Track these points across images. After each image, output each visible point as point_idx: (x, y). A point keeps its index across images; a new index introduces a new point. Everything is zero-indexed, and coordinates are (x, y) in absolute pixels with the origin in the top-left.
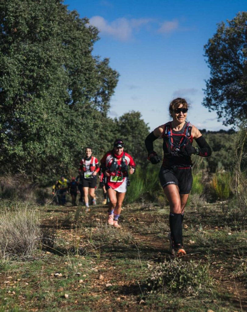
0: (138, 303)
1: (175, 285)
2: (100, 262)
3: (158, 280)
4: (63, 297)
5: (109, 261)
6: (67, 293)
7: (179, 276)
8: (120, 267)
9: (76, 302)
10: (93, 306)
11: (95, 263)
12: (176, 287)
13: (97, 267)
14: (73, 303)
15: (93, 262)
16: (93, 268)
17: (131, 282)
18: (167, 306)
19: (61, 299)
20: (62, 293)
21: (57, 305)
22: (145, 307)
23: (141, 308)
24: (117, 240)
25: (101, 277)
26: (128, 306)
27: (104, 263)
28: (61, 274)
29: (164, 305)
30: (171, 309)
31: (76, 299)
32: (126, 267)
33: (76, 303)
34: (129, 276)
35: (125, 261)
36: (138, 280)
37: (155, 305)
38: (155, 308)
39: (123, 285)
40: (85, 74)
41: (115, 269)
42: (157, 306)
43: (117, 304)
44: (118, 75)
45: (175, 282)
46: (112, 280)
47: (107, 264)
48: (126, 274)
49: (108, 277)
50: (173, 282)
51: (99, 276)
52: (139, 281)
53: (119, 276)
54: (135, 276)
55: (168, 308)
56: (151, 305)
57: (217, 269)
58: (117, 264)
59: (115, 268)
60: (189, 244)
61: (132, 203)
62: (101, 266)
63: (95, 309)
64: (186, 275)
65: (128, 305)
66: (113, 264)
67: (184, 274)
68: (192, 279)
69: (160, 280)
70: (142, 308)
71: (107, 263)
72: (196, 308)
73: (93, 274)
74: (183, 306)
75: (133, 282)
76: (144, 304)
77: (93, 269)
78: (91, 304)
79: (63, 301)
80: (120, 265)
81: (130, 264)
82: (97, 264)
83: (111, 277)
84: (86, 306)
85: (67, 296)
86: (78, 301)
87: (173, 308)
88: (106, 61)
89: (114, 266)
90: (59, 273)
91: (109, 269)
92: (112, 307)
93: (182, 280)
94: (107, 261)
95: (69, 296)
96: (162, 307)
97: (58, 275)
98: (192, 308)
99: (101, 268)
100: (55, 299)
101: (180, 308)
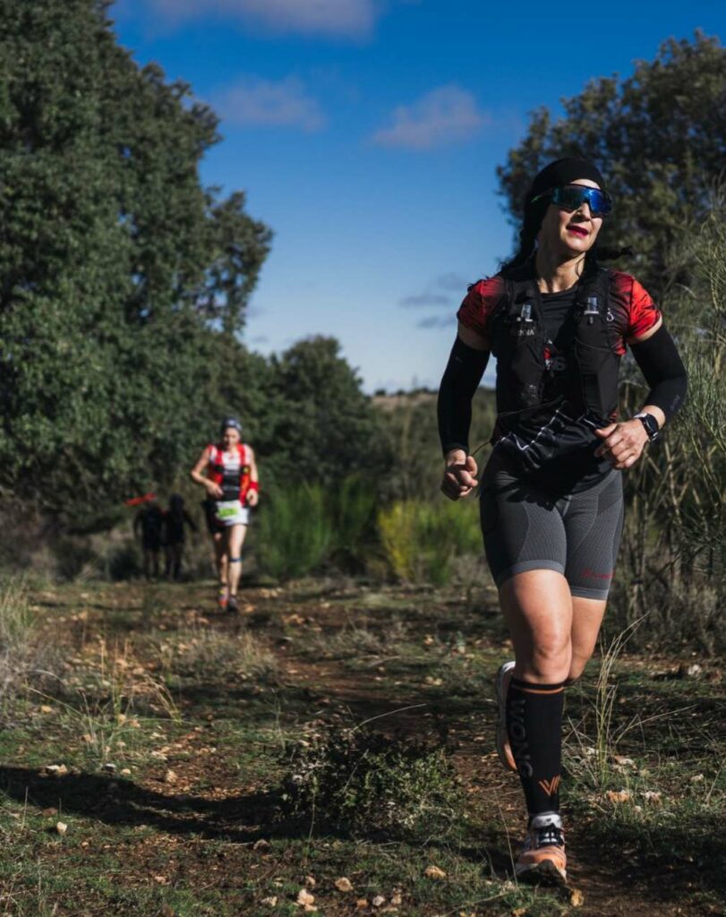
0: (250, 847)
1: (353, 797)
2: (180, 734)
3: (308, 785)
4: (53, 831)
5: (204, 733)
6: (64, 822)
7: (365, 773)
8: (228, 748)
9: (85, 844)
10: (129, 855)
11: (164, 737)
12: (353, 804)
13: (167, 749)
14: (75, 846)
15: (161, 733)
16: (156, 749)
17: (245, 790)
18: (323, 856)
19: (46, 835)
20: (50, 819)
21: (31, 853)
22: (267, 857)
23: (254, 861)
24: (238, 676)
25: (171, 775)
26: (221, 856)
27: (191, 737)
28: (63, 766)
29: (316, 852)
30: (331, 864)
31: (87, 835)
32: (243, 749)
33: (84, 847)
34: (245, 773)
35: (245, 732)
36: (266, 783)
37: (294, 852)
38: (292, 860)
39: (224, 797)
40: (177, 233)
41: (213, 755)
42: (298, 855)
43: (194, 850)
44: (270, 236)
45: (352, 790)
46: (198, 783)
47: (196, 739)
48: (239, 767)
49: (188, 776)
50: (348, 790)
51: (166, 773)
52: (268, 788)
53: (219, 772)
54: (259, 774)
55: (323, 863)
56: (281, 852)
57: (485, 754)
58: (222, 739)
59: (214, 750)
60: (424, 686)
61: (302, 576)
62: (179, 746)
63: (132, 864)
64: (382, 772)
65: (223, 851)
66: (213, 739)
67: (378, 767)
68: (397, 783)
69: (313, 786)
70: (258, 860)
71: (199, 736)
72: (397, 863)
73: (151, 767)
74: (365, 858)
75: (252, 789)
76: (265, 850)
77: (154, 753)
78: (124, 849)
79: (49, 840)
80: (228, 743)
81: (256, 740)
82: (169, 740)
83: (197, 775)
84: (108, 855)
85: (62, 827)
86: (90, 842)
87: (339, 860)
88: (237, 200)
89: (213, 744)
90: (60, 765)
91: (198, 752)
92: (178, 858)
93: (371, 784)
94: (199, 732)
95: (68, 827)
96: (309, 857)
97: (55, 771)
98: (387, 861)
99: (179, 749)
100: (28, 838)
101: (356, 860)
